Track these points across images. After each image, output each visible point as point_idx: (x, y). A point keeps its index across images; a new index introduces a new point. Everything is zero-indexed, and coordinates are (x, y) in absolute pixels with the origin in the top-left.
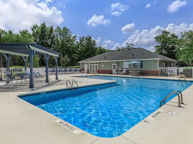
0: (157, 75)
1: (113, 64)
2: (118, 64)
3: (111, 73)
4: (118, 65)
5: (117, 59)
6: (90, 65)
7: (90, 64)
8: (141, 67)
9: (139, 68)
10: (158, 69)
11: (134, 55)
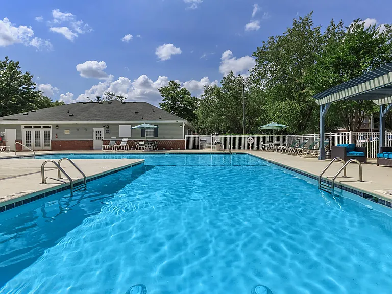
0: (183, 148)
1: (95, 130)
2: (107, 129)
3: (90, 147)
4: (107, 131)
5: (105, 119)
6: (24, 131)
7: (25, 127)
8: (156, 135)
9: (152, 138)
10: (185, 137)
11: (138, 113)
